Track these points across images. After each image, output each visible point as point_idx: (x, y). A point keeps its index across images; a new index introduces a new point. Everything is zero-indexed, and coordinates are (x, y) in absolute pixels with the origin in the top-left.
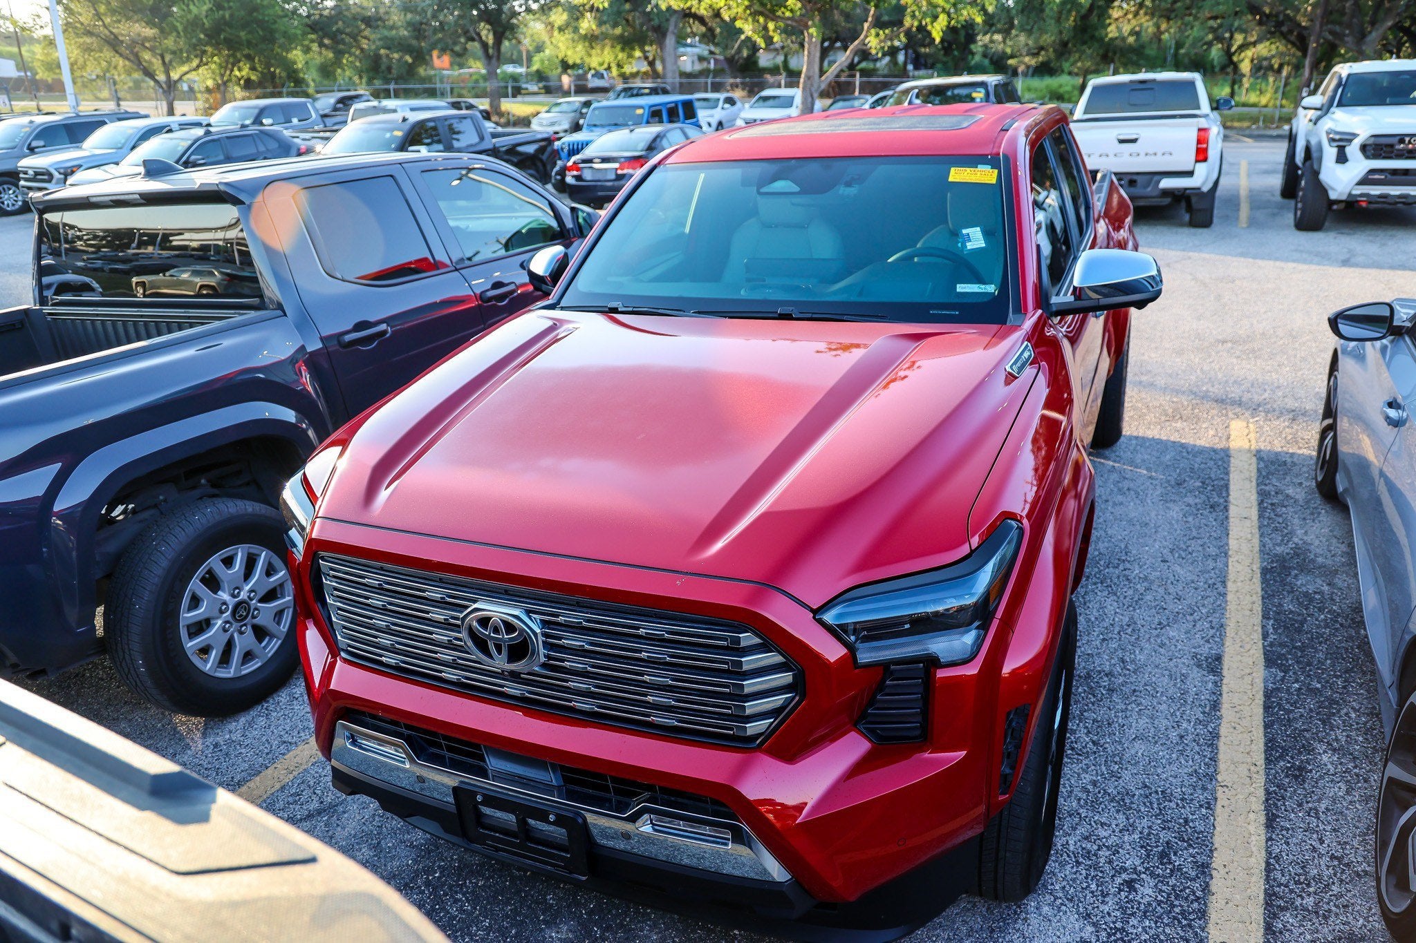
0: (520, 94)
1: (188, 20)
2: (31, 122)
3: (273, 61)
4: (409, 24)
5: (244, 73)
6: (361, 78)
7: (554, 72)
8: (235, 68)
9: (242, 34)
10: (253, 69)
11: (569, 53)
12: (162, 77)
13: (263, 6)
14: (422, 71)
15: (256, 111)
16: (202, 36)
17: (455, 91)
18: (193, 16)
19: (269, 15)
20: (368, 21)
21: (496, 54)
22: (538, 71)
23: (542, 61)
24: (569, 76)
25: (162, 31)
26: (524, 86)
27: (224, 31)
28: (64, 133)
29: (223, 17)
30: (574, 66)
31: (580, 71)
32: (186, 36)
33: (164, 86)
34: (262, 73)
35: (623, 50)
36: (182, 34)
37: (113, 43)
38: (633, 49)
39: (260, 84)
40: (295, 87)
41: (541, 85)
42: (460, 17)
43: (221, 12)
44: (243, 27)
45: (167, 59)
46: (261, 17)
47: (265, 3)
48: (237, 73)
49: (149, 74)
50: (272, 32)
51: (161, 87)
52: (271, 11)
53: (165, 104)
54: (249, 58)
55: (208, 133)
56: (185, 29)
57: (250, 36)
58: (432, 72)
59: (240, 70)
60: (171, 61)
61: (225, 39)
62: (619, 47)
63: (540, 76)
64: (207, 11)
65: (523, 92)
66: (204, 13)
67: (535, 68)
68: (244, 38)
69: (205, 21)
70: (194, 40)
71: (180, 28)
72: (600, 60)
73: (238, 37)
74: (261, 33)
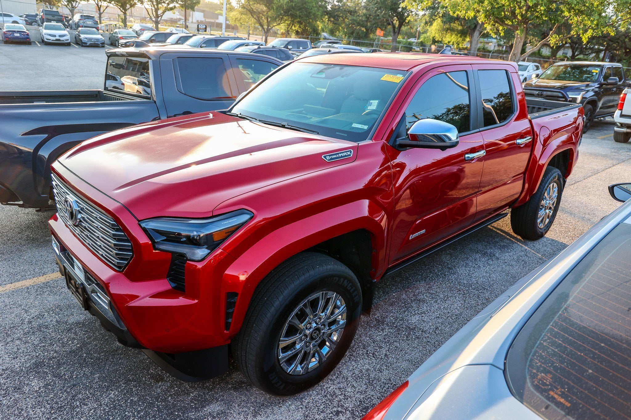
0: (411, 51)
1: (278, 5)
2: (204, 37)
3: (307, 25)
4: (365, 15)
5: (296, 28)
6: (345, 36)
7: (429, 43)
8: (293, 26)
9: (298, 13)
10: (300, 27)
11: (437, 35)
12: (266, 27)
13: (308, 2)
14: (371, 36)
15: (287, 42)
16: (282, 12)
17: (384, 46)
18: (280, 4)
19: (310, 6)
20: (350, 12)
21: (398, 31)
22: (421, 42)
23: (425, 38)
24: (435, 46)
25: (269, 8)
26: (414, 47)
27: (291, 10)
28: (214, 43)
29: (292, 5)
30: (438, 42)
31: (441, 45)
32: (276, 11)
33: (266, 30)
34: (303, 29)
35: (461, 37)
36: (275, 10)
37: (252, 12)
38: (466, 37)
39: (302, 33)
40: (316, 36)
41: (421, 48)
42: (385, 14)
43: (291, 3)
44: (299, 10)
45: (269, 20)
46: (306, 7)
47: (309, 1)
48: (293, 28)
49: (262, 25)
50: (310, 13)
51: (265, 31)
52: (311, 5)
53: (264, 37)
54: (300, 23)
55: (259, 48)
56: (277, 8)
57: (300, 14)
58: (375, 37)
59: (295, 27)
60: (270, 21)
61: (291, 14)
62: (459, 35)
63: (422, 44)
64: (286, 3)
65: (413, 50)
66: (285, 3)
67: (420, 40)
68: (298, 14)
69: (285, 6)
70: (279, 13)
71: (275, 7)
72: (449, 40)
73: (296, 13)
74: (305, 13)
